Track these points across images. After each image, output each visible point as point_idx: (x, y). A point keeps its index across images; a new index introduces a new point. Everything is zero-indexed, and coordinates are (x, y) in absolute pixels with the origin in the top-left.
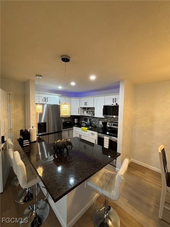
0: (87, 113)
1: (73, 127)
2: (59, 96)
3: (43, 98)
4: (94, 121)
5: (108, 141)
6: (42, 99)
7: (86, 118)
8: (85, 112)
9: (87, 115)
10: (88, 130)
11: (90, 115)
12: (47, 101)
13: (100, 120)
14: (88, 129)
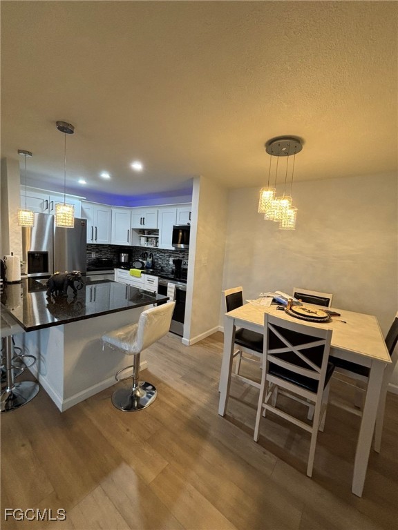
0: (147, 241)
1: (115, 269)
2: (80, 200)
3: (42, 201)
4: (161, 258)
5: (173, 291)
6: (41, 204)
7: (144, 252)
8: (143, 239)
9: (146, 246)
10: (142, 275)
11: (152, 246)
12: (51, 209)
13: (170, 256)
14: (142, 272)
